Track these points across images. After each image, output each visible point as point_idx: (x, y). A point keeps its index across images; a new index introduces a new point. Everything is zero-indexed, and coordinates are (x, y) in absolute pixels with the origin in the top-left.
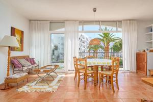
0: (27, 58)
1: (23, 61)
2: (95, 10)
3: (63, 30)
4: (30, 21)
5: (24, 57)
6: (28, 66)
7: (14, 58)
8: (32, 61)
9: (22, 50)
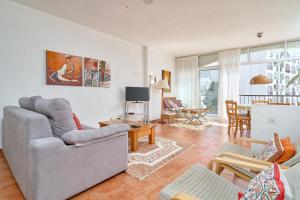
0: (174, 99)
1: (171, 102)
2: (259, 35)
3: (216, 64)
4: (176, 58)
5: (171, 99)
6: (176, 107)
7: (167, 99)
8: (179, 103)
9: (169, 91)
